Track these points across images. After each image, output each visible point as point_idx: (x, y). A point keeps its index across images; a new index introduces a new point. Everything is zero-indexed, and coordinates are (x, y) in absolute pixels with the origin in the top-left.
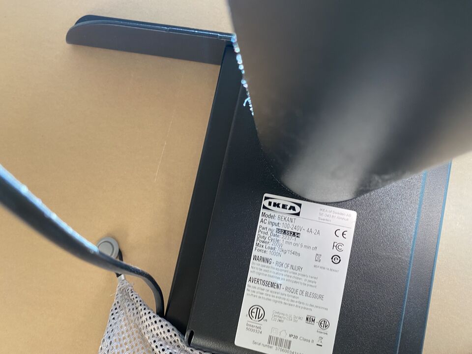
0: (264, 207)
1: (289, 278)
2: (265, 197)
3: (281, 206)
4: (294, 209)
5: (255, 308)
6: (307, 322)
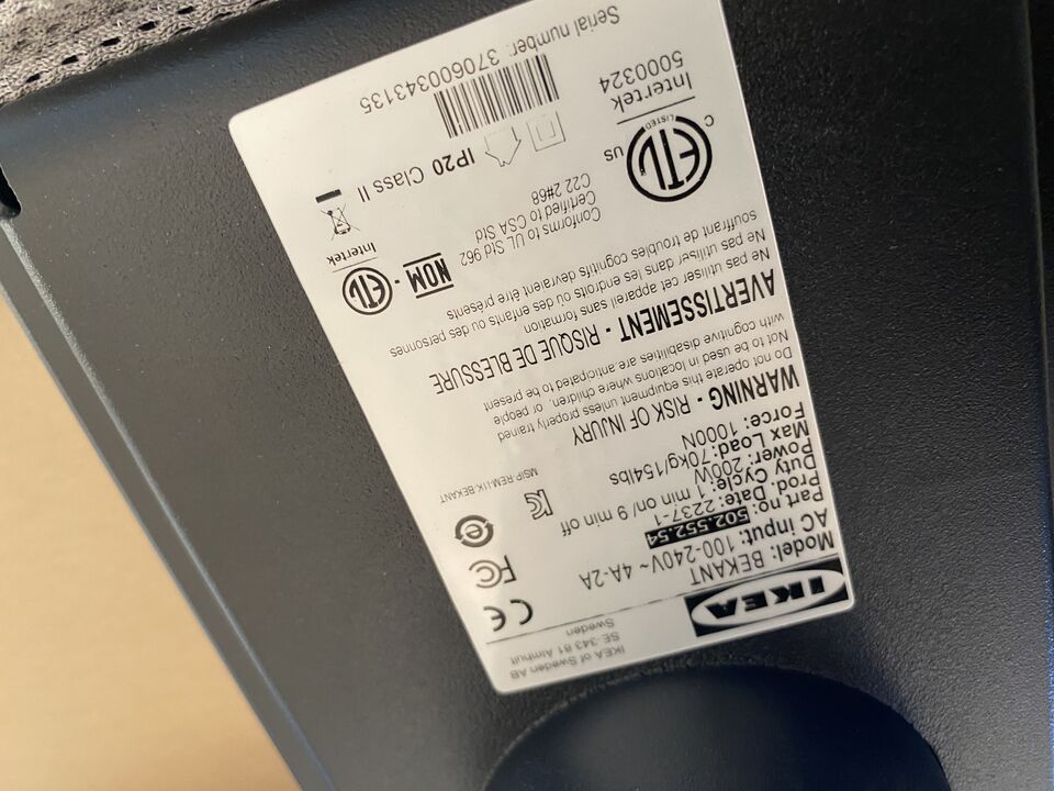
0: (834, 565)
1: (606, 380)
2: (847, 598)
3: (771, 598)
4: (717, 611)
5: (688, 178)
6: (436, 262)
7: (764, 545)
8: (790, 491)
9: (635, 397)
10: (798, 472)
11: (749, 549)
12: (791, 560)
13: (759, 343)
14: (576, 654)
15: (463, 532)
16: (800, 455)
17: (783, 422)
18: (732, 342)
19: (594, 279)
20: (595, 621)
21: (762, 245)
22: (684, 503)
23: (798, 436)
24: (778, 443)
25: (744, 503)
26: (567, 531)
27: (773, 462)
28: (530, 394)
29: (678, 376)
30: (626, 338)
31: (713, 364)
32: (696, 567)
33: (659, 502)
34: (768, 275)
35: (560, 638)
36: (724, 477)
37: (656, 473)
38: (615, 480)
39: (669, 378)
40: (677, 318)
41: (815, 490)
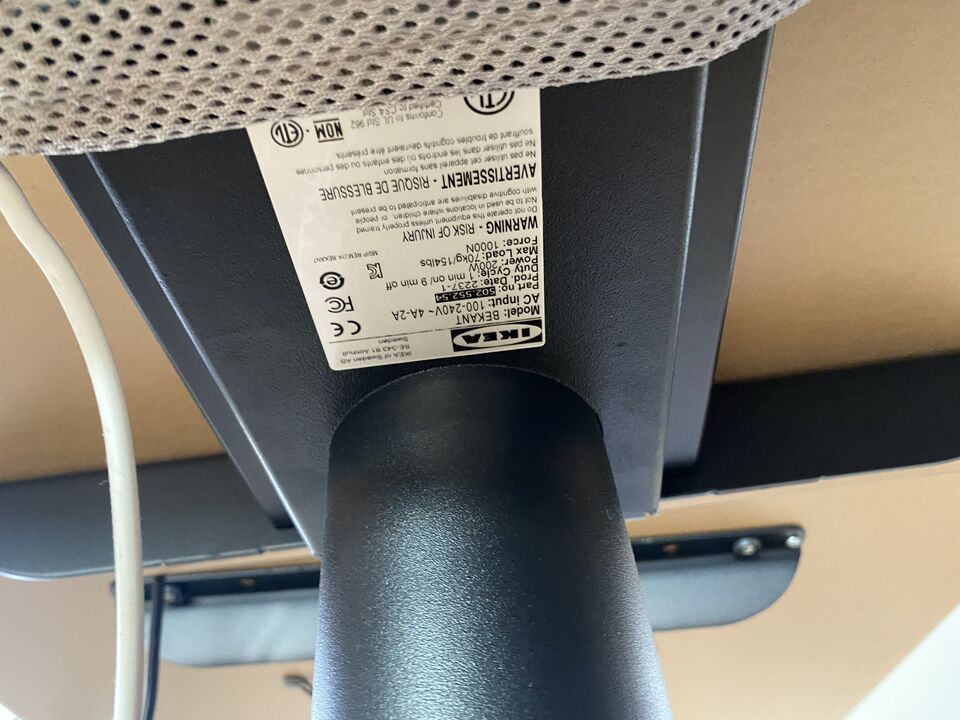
0: (538, 323)
1: (428, 208)
2: (541, 341)
3: (499, 336)
4: (468, 339)
5: (498, 104)
6: (335, 124)
7: (501, 308)
8: (521, 282)
9: (444, 220)
10: (527, 273)
11: (492, 309)
12: (514, 317)
13: (520, 201)
14: (383, 353)
15: (325, 280)
16: (530, 264)
17: (524, 245)
18: (504, 199)
19: (432, 151)
20: (397, 337)
21: (532, 149)
22: (461, 281)
23: (531, 253)
24: (519, 256)
25: (494, 285)
26: (389, 288)
27: (515, 265)
28: (381, 209)
29: (471, 212)
30: (445, 187)
31: (492, 209)
32: (460, 315)
33: (447, 278)
34: (532, 165)
35: (374, 343)
36: (486, 270)
37: (448, 263)
38: (423, 263)
39: (465, 213)
40: (476, 181)
41: (535, 283)
